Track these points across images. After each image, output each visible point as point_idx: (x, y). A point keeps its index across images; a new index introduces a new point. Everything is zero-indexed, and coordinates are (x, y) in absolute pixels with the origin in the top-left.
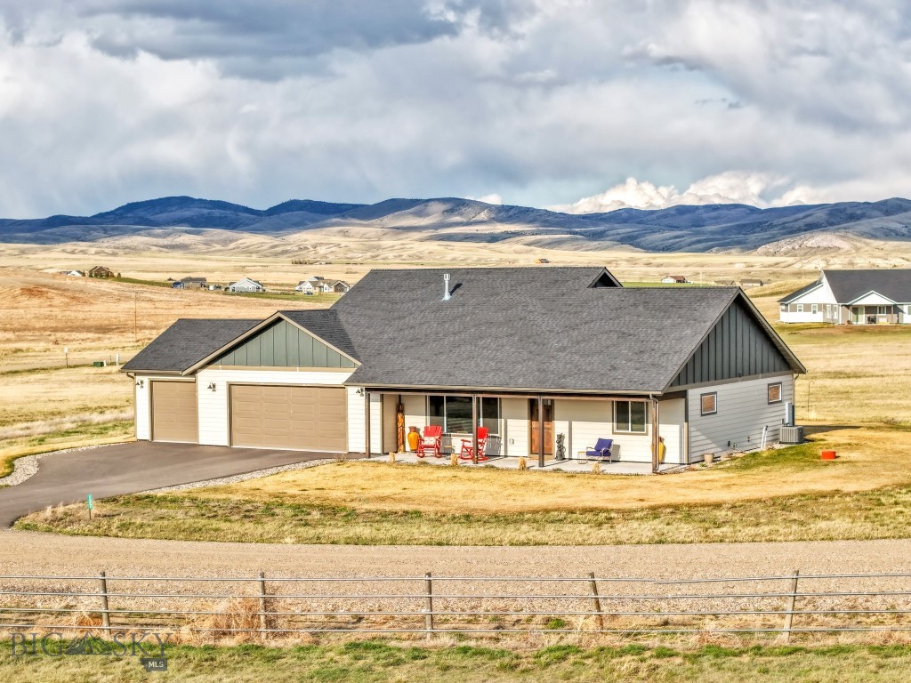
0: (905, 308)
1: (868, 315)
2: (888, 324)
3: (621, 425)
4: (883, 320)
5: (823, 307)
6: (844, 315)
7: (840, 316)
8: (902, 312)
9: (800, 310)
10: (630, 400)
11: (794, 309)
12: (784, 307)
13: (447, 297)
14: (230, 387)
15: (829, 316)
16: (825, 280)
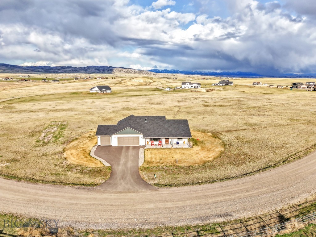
3: (179, 140)
6: (100, 91)
8: (107, 91)
12: (91, 90)
13: (146, 121)
14: (118, 137)
15: (97, 91)
16: (96, 87)
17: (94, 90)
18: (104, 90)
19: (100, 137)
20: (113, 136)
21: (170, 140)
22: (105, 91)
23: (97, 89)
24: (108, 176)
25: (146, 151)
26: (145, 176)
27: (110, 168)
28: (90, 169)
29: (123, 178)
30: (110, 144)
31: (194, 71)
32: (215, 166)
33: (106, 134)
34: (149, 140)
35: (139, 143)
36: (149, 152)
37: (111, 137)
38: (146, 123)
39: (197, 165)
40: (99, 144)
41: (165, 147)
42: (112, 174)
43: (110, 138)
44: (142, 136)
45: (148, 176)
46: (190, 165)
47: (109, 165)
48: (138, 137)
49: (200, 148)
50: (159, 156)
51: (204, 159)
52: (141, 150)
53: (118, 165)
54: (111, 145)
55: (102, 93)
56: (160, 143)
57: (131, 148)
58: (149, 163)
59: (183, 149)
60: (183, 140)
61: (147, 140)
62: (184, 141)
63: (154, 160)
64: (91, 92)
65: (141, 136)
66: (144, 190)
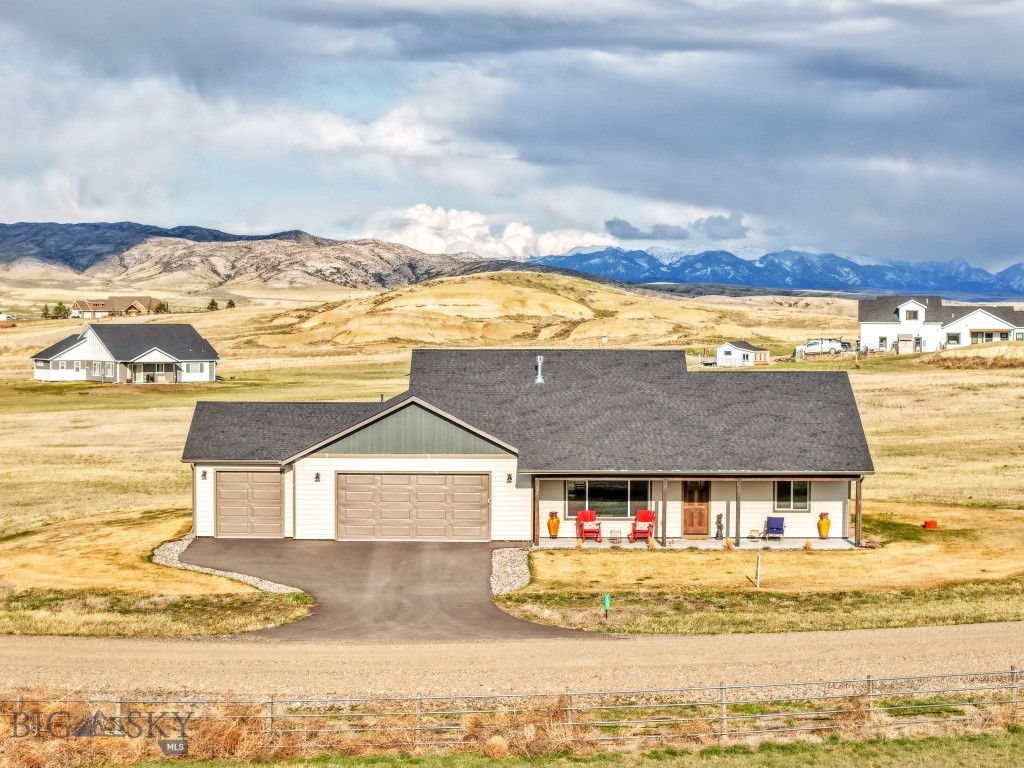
0: (183, 366)
1: (148, 373)
2: (167, 383)
3: (782, 503)
4: (162, 378)
5: (89, 364)
6: (123, 374)
7: (118, 373)
8: (180, 369)
9: (63, 368)
10: (792, 480)
11: (56, 366)
12: (41, 364)
13: (540, 380)
14: (339, 474)
15: (97, 374)
16: (91, 335)
17: (70, 364)
18: (156, 356)
19: (211, 470)
20: (306, 466)
21: (716, 507)
22: (169, 367)
23: (93, 349)
25: (541, 555)
30: (281, 528)
31: (995, 269)
33: (251, 456)
34: (559, 506)
35: (486, 522)
36: (563, 559)
37: (288, 476)
38: (542, 391)
40: (205, 526)
41: (678, 545)
43: (281, 485)
44: (510, 465)
47: (295, 590)
48: (486, 477)
50: (634, 569)
52: (507, 554)
54: (288, 533)
55: (138, 387)
56: (643, 526)
60: (817, 507)
61: (546, 507)
62: (823, 516)
63: (596, 579)
64: (42, 375)
65: (502, 467)
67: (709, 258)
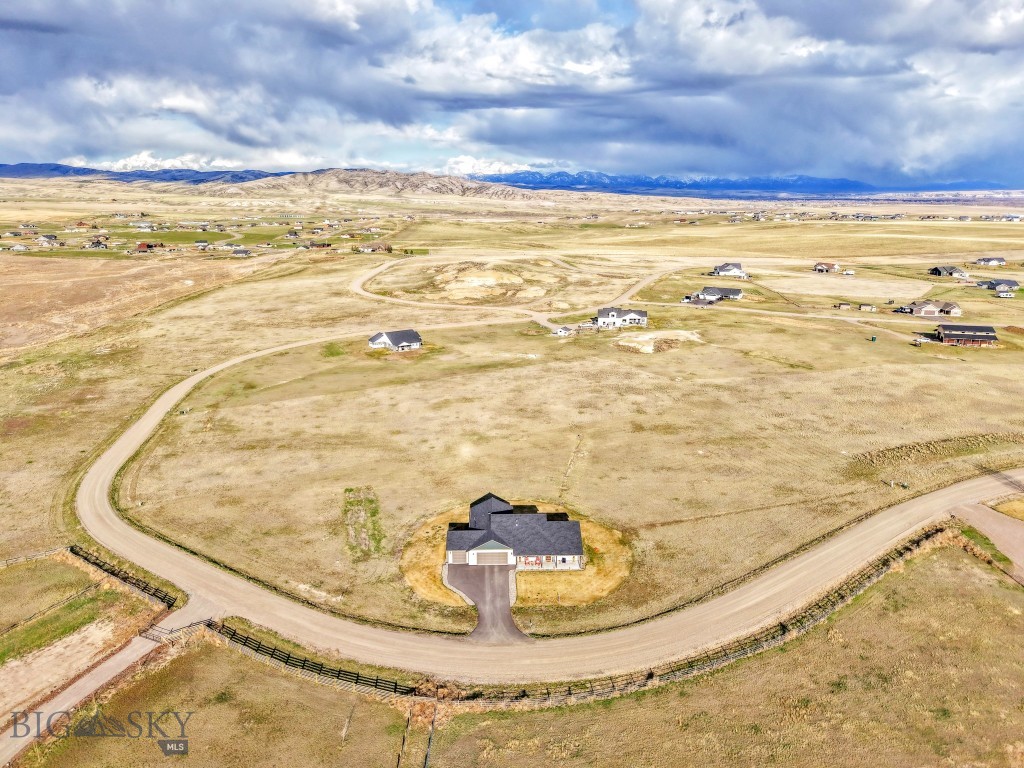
13: (517, 525)
14: (478, 554)
15: (388, 347)
16: (385, 335)
17: (380, 344)
19: (451, 552)
20: (471, 552)
21: (552, 556)
23: (385, 339)
24: (476, 623)
25: (518, 576)
26: (519, 623)
27: (475, 608)
28: (451, 609)
29: (494, 625)
30: (466, 562)
32: (607, 606)
33: (460, 549)
34: (521, 556)
35: (507, 562)
36: (521, 579)
37: (467, 553)
39: (584, 604)
40: (451, 561)
41: (545, 568)
42: (479, 617)
45: (522, 622)
46: (576, 604)
47: (472, 603)
48: (506, 554)
49: (595, 569)
50: (537, 587)
51: (597, 594)
52: (512, 574)
53: (484, 603)
54: (468, 563)
55: (400, 354)
56: (538, 561)
57: (496, 570)
58: (524, 600)
59: (570, 573)
60: (573, 556)
61: (519, 557)
62: (574, 558)
63: (529, 595)
64: (372, 346)
65: (510, 551)
66: (519, 643)
67: (559, 174)
